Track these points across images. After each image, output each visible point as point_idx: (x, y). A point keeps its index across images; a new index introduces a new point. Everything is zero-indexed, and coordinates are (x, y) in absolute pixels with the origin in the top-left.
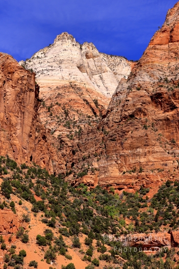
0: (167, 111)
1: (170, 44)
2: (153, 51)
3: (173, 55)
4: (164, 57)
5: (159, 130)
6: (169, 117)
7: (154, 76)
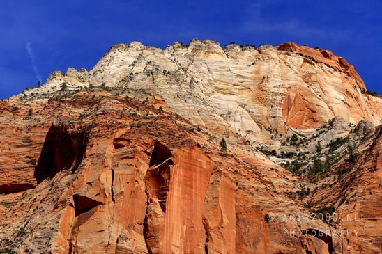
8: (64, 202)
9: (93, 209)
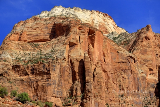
8: (66, 43)
9: (74, 46)
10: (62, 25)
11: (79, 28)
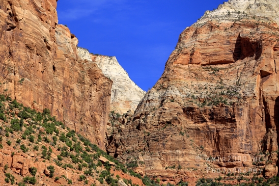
0: (198, 123)
1: (189, 65)
2: (178, 69)
3: (194, 75)
4: (187, 76)
5: (190, 137)
6: (199, 128)
7: (182, 91)
8: (256, 73)
9: (268, 76)
10: (250, 40)
11: (274, 47)
